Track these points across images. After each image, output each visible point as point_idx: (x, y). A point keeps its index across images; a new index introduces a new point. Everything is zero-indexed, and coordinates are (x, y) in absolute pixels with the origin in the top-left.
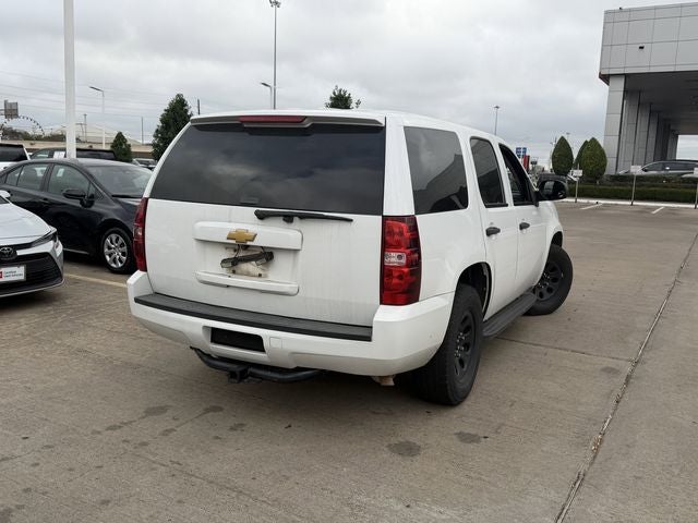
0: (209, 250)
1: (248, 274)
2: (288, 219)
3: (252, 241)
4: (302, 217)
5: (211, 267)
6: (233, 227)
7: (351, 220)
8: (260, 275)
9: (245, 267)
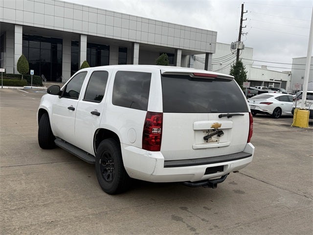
1: (213, 141)
3: (220, 127)
5: (199, 142)
7: (243, 115)
8: (217, 141)
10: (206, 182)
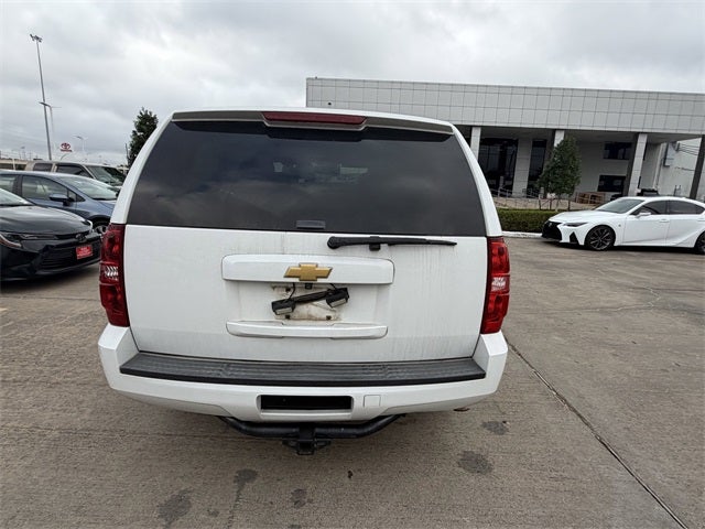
0: (245, 292)
1: (310, 318)
2: (374, 246)
3: (326, 277)
4: (392, 243)
5: (255, 315)
6: (294, 261)
7: (453, 244)
8: (329, 318)
9: (303, 309)
10: (294, 430)
